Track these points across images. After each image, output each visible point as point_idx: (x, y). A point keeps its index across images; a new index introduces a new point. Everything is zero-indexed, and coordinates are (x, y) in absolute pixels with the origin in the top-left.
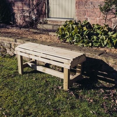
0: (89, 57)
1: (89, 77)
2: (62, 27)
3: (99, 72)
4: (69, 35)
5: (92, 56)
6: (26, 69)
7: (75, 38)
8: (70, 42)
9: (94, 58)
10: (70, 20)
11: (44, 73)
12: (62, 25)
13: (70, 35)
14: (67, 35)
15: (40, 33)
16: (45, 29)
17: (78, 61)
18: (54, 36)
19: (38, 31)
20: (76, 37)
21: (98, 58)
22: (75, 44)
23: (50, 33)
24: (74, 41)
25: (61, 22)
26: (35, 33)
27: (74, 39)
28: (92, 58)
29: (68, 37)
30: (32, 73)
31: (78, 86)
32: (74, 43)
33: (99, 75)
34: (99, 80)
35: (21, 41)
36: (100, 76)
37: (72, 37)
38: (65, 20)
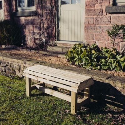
0: (97, 80)
1: (97, 101)
2: (71, 50)
3: (107, 95)
4: (78, 58)
5: (99, 80)
8: (79, 65)
9: (102, 81)
10: (79, 43)
11: (52, 96)
12: (71, 48)
13: (79, 58)
14: (76, 58)
15: (50, 55)
16: (55, 52)
17: (86, 85)
18: (63, 58)
19: (48, 54)
20: (85, 60)
22: (84, 66)
23: (59, 56)
25: (70, 45)
26: (45, 55)
27: (82, 62)
29: (76, 60)
30: (40, 96)
31: (86, 110)
32: (82, 66)
34: (107, 105)
36: (108, 100)
38: (75, 43)
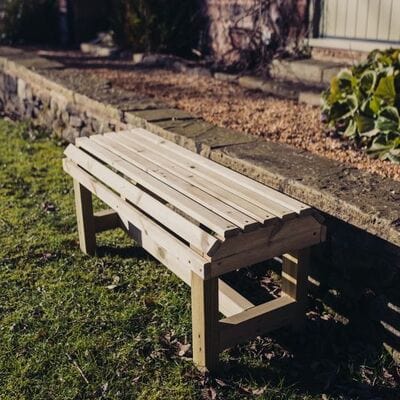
1: (345, 321)
2: (345, 74)
3: (390, 305)
4: (359, 108)
5: (364, 223)
6: (105, 238)
7: (376, 123)
8: (358, 138)
9: (374, 232)
13: (363, 108)
15: (271, 95)
16: (295, 81)
18: (315, 107)
20: (383, 119)
21: (390, 240)
22: (375, 146)
23: (303, 97)
24: (373, 137)
25: (360, 53)
26: (254, 93)
27: (372, 127)
28: (364, 231)
29: (351, 117)
31: (269, 356)
32: (370, 145)
33: (388, 323)
34: (389, 348)
35: (137, 119)
36: (391, 329)
37: (367, 116)
38: (370, 47)
